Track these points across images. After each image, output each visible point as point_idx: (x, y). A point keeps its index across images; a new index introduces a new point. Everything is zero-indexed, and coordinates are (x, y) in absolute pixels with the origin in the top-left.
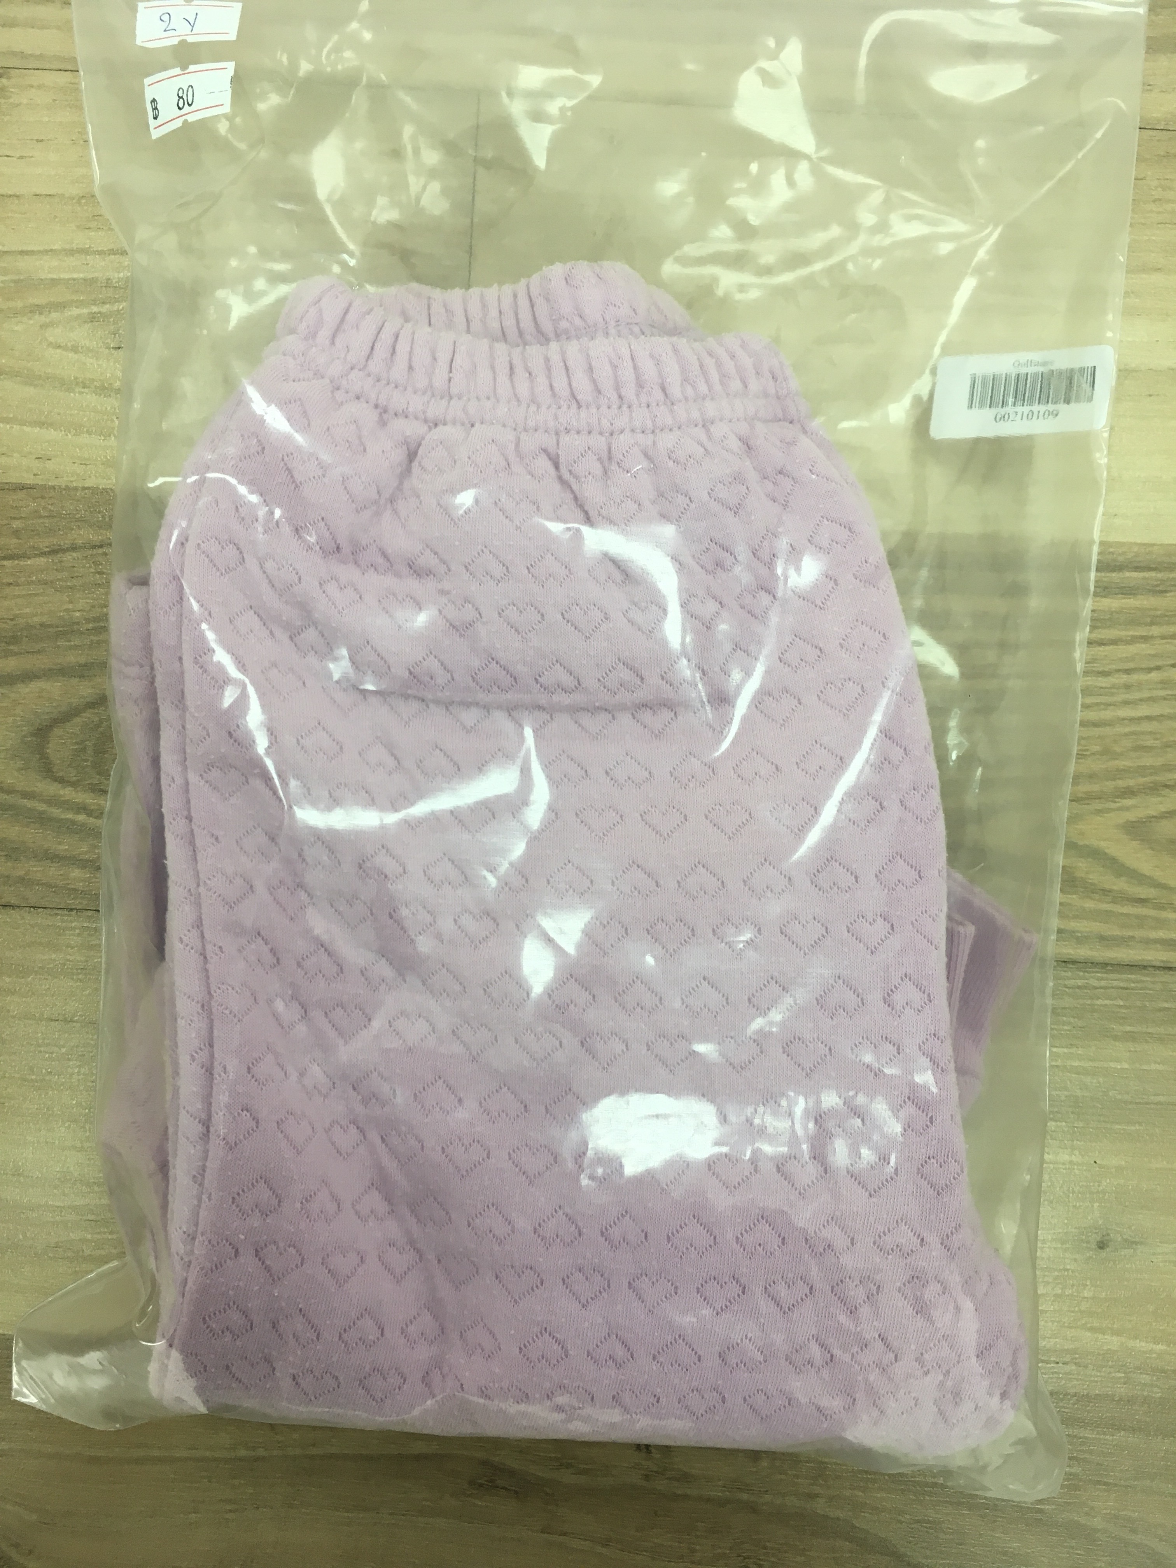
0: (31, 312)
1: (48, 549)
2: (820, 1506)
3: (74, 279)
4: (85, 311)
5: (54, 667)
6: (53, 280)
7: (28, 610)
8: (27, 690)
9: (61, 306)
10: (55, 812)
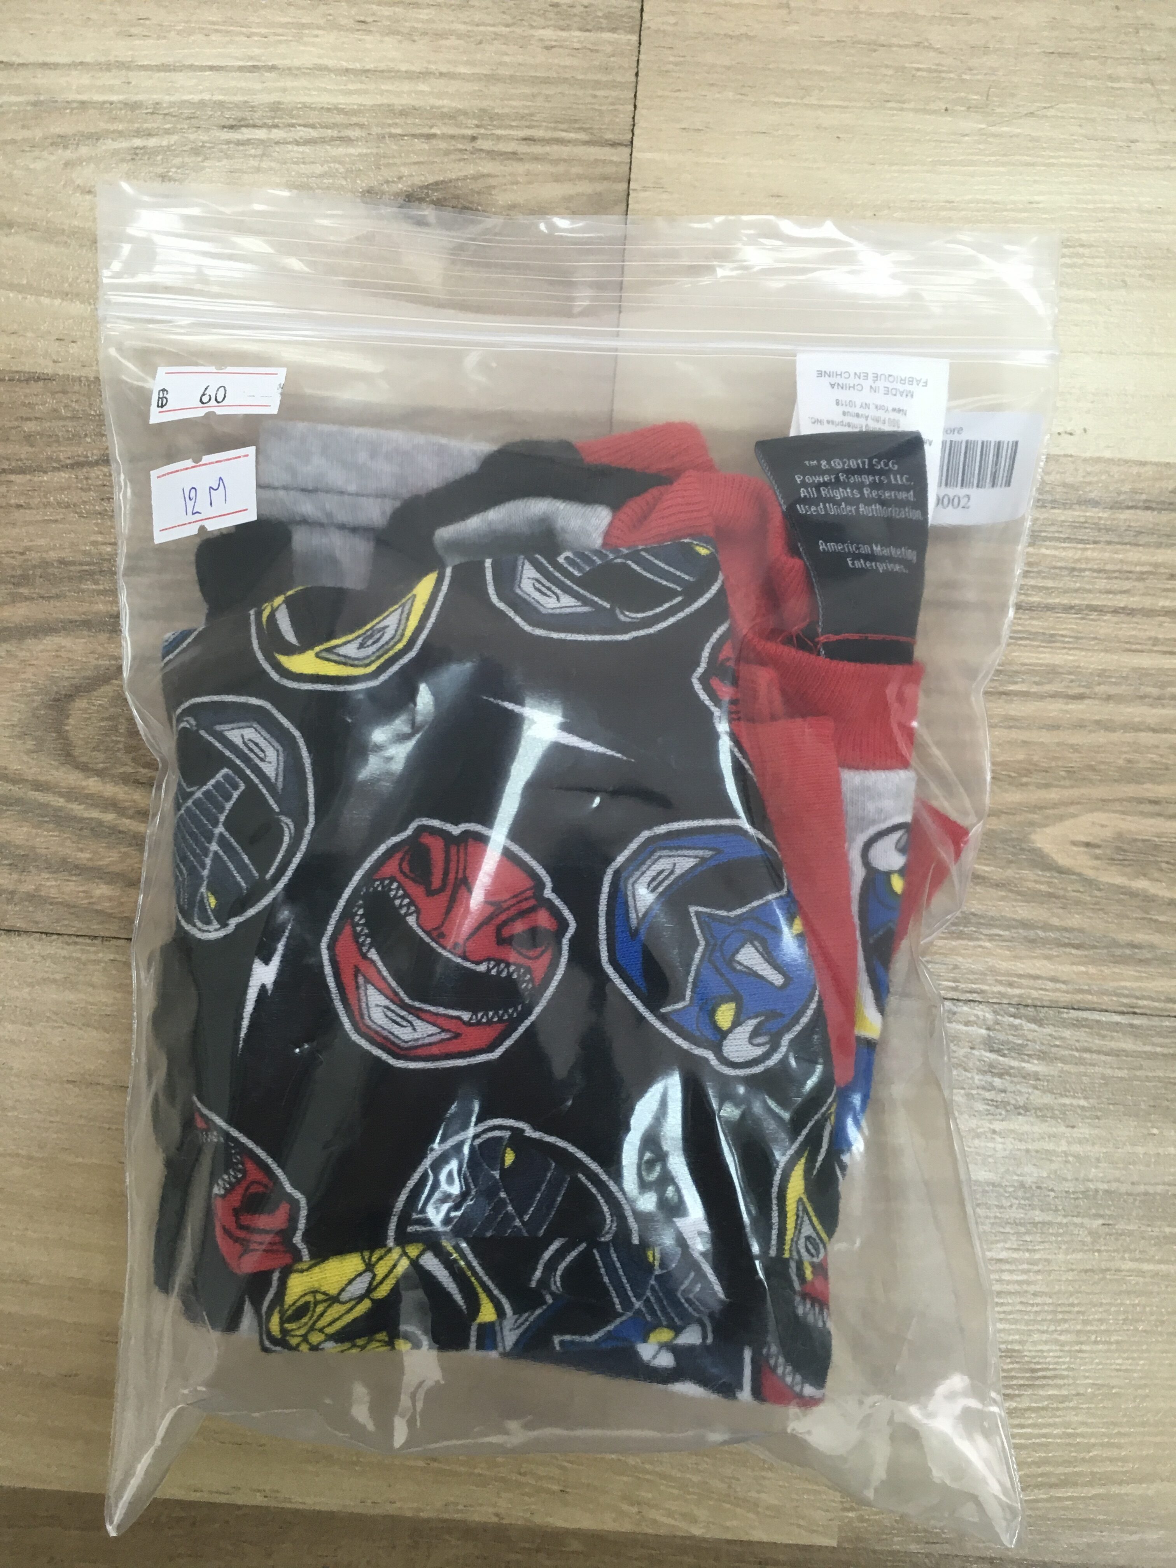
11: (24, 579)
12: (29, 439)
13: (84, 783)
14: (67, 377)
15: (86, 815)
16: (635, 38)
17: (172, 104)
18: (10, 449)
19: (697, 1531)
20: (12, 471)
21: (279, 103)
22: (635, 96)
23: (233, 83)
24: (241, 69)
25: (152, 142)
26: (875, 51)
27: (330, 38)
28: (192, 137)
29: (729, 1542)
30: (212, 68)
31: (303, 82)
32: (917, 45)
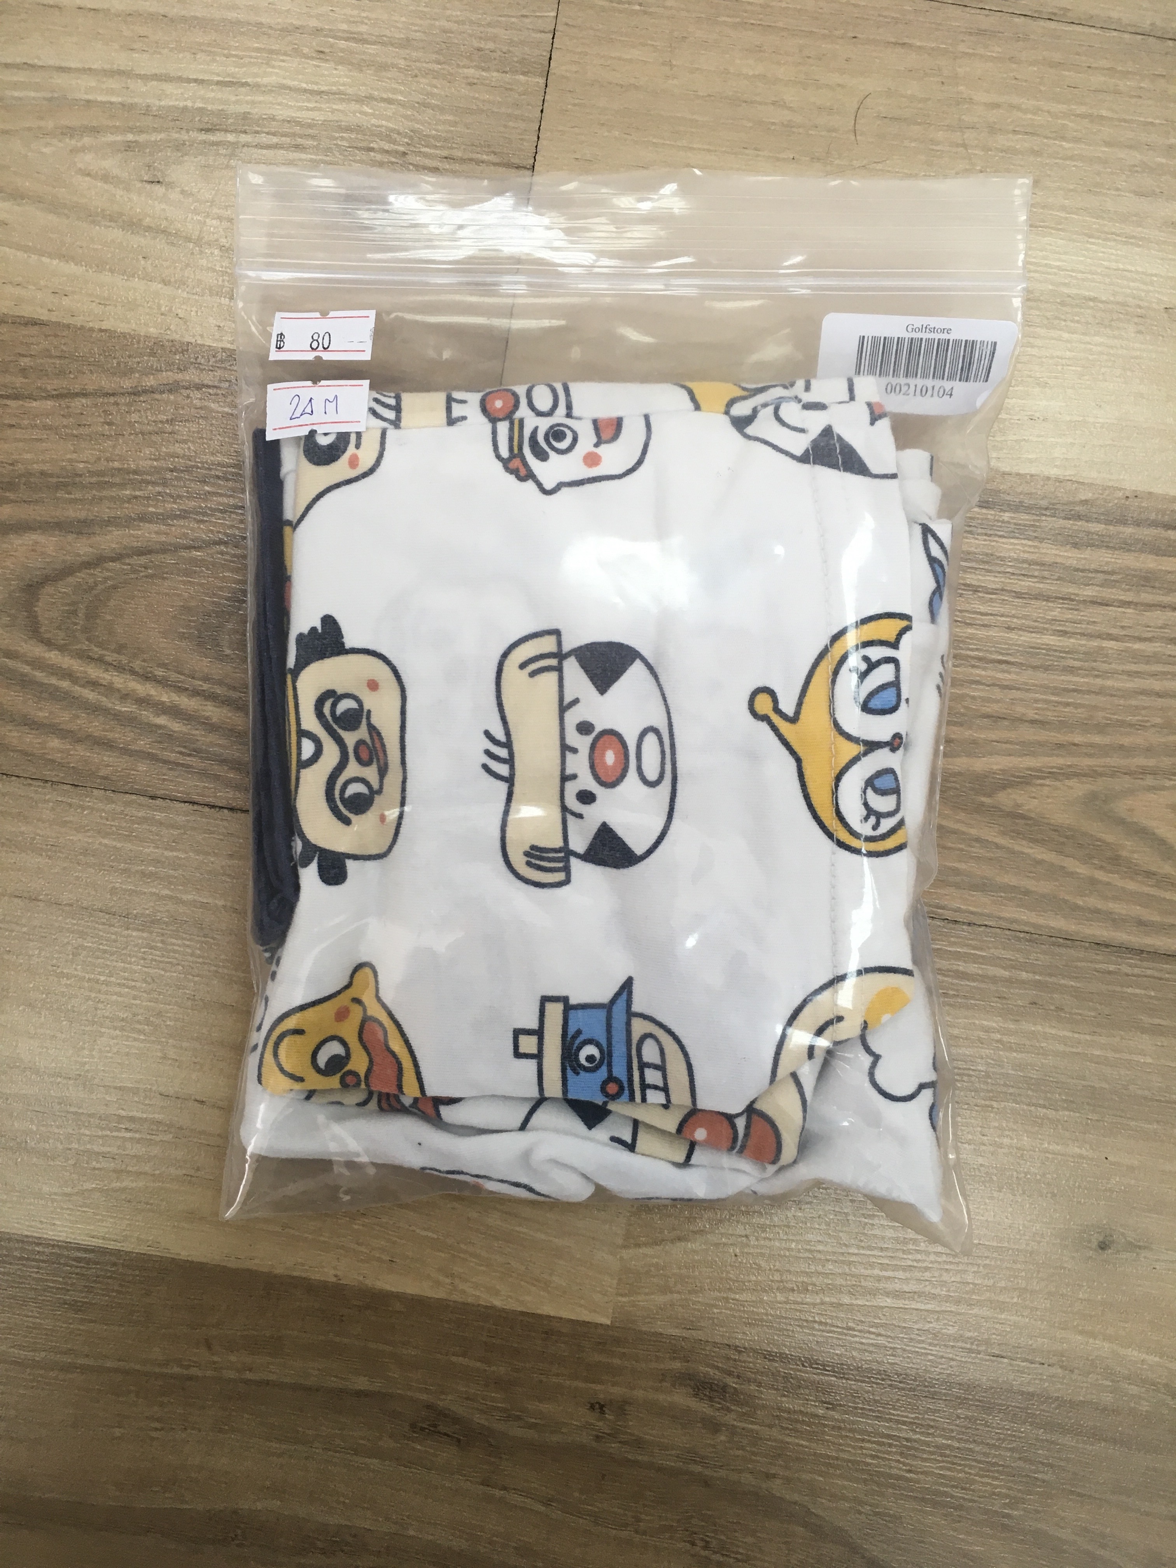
0: (62, 134)
1: (54, 393)
2: (777, 1487)
3: (111, 103)
4: (119, 138)
5: (50, 520)
6: (88, 101)
7: (28, 456)
8: (20, 542)
9: (95, 130)
10: (39, 675)
11: (11, 486)
12: (23, 371)
13: (47, 655)
14: (58, 324)
15: (46, 681)
16: (542, 81)
17: (160, 108)
18: (8, 379)
19: (497, 1303)
20: (8, 397)
21: (249, 113)
22: (539, 129)
23: (213, 95)
24: (218, 83)
25: (142, 138)
26: (740, 106)
27: (293, 63)
28: (177, 136)
29: (523, 1313)
30: (196, 81)
31: (268, 98)
32: (774, 103)
